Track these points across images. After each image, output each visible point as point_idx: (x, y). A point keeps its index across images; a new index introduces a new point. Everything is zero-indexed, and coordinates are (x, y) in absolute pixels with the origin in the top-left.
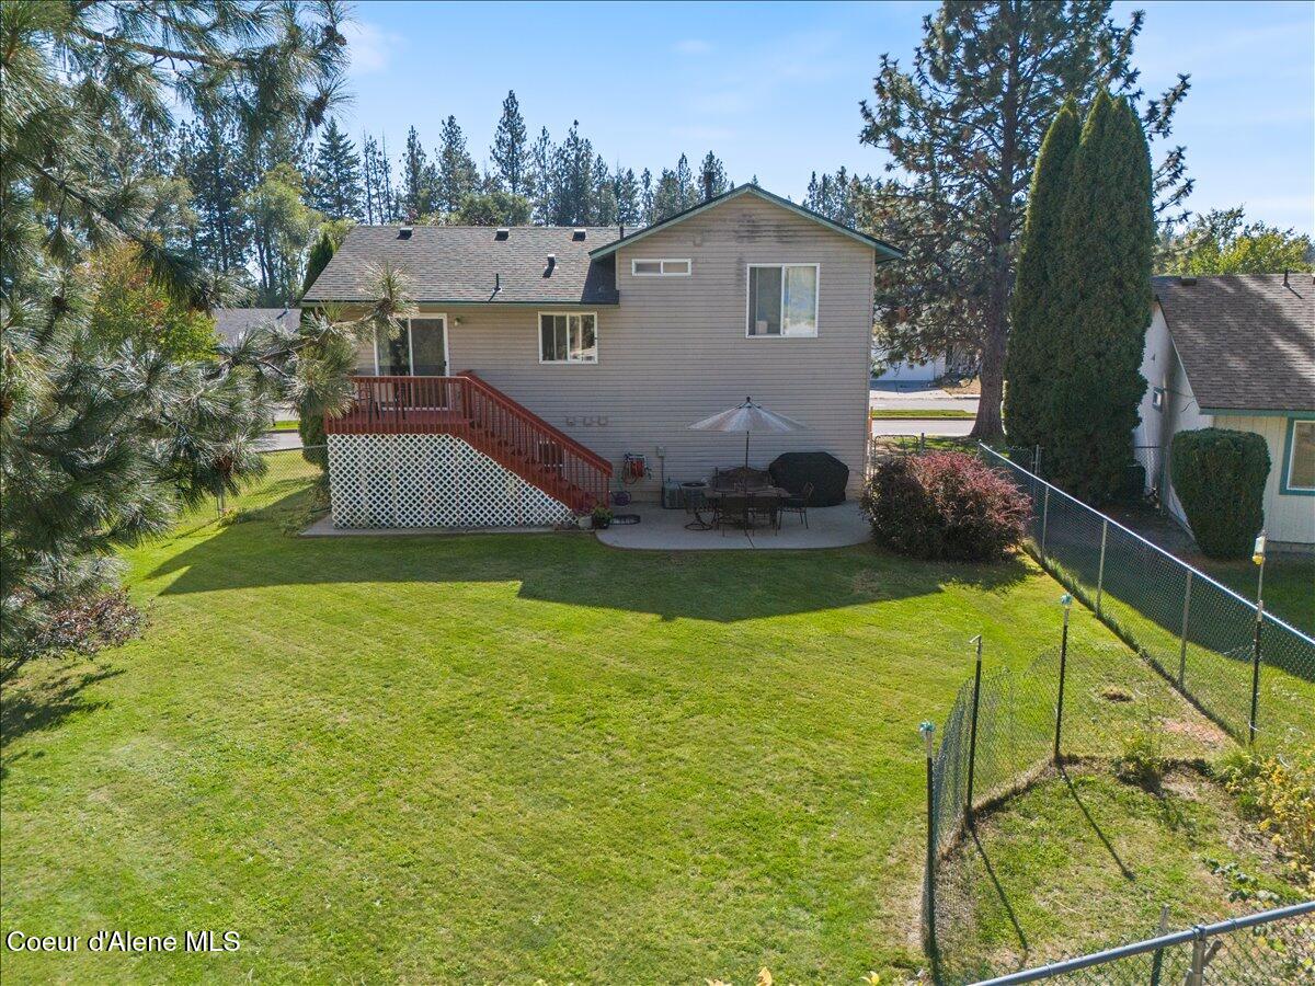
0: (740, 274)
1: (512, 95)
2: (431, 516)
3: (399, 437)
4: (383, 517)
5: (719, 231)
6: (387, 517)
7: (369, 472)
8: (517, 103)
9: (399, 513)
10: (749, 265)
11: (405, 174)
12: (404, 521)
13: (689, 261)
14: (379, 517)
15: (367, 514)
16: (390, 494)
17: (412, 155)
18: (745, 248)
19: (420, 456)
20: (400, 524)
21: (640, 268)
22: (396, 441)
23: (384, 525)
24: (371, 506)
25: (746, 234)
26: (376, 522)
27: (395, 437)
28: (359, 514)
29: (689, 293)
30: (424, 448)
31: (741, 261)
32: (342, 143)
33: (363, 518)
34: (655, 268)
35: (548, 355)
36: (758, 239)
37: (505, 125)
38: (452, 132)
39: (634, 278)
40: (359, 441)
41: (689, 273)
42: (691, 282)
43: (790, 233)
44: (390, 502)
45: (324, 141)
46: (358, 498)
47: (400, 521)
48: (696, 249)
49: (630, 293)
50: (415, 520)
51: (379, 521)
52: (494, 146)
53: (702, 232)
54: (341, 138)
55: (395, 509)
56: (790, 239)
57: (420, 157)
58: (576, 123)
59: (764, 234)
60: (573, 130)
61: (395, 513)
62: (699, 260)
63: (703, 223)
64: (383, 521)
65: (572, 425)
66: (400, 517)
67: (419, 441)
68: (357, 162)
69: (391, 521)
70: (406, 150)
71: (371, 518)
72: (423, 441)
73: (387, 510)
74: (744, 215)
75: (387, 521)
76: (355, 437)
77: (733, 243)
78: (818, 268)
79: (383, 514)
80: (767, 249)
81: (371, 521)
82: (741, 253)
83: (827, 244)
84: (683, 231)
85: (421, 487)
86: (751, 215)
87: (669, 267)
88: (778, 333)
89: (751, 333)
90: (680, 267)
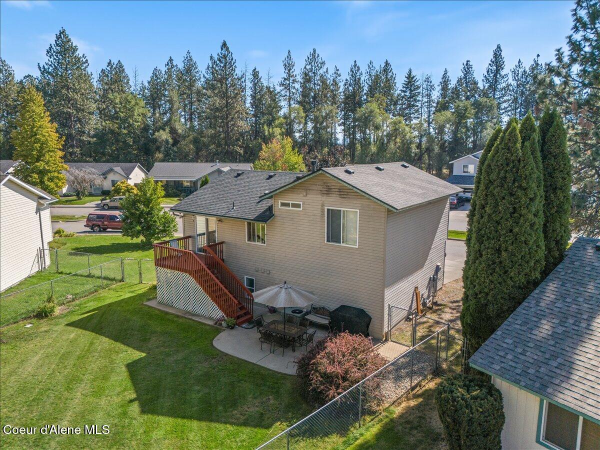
0: (323, 212)
1: (499, 47)
4: (170, 302)
5: (314, 190)
8: (501, 51)
9: (174, 301)
10: (326, 208)
11: (440, 91)
13: (302, 203)
16: (172, 293)
17: (444, 82)
18: (325, 199)
19: (180, 280)
21: (283, 204)
24: (167, 297)
25: (325, 192)
26: (168, 303)
28: (164, 299)
29: (301, 218)
31: (323, 205)
34: (288, 205)
35: (249, 239)
36: (330, 195)
37: (493, 62)
38: (468, 68)
39: (280, 209)
41: (302, 209)
42: (302, 213)
43: (345, 193)
44: (172, 296)
45: (406, 79)
46: (163, 293)
47: (175, 305)
48: (304, 198)
49: (279, 216)
50: (179, 306)
52: (486, 74)
53: (307, 190)
54: (414, 77)
56: (345, 196)
57: (448, 83)
58: (538, 56)
59: (333, 193)
60: (536, 60)
62: (306, 203)
63: (306, 185)
65: (257, 271)
68: (419, 87)
69: (172, 304)
70: (442, 80)
72: (181, 274)
73: (171, 299)
74: (325, 183)
77: (320, 196)
78: (358, 212)
80: (334, 200)
82: (323, 201)
83: (362, 200)
84: (298, 189)
85: (181, 293)
86: (327, 183)
87: (294, 205)
88: (340, 242)
89: (328, 241)
90: (298, 206)
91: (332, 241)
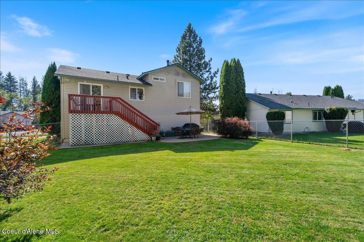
0: (176, 83)
2: (106, 140)
3: (97, 115)
4: (90, 141)
5: (171, 73)
6: (91, 141)
7: (85, 126)
9: (96, 140)
10: (177, 81)
11: (32, 86)
12: (97, 142)
13: (165, 78)
14: (88, 141)
15: (84, 140)
16: (93, 134)
17: (34, 82)
18: (176, 77)
19: (104, 121)
20: (96, 143)
21: (154, 79)
22: (95, 116)
23: (90, 144)
24: (85, 138)
25: (177, 74)
26: (87, 143)
27: (95, 115)
28: (81, 141)
29: (166, 86)
30: (105, 119)
31: (176, 80)
32: (12, 78)
33: (82, 142)
34: (158, 79)
36: (179, 76)
40: (82, 116)
41: (165, 81)
42: (165, 83)
44: (93, 136)
46: (81, 135)
47: (96, 142)
48: (166, 76)
49: (153, 84)
50: (101, 142)
51: (89, 143)
53: (168, 72)
55: (94, 138)
56: (185, 77)
57: (36, 83)
61: (94, 140)
62: (167, 79)
64: (90, 143)
66: (96, 141)
67: (104, 116)
68: (17, 82)
69: (93, 142)
70: (32, 81)
71: (86, 142)
72: (105, 116)
73: (91, 139)
75: (91, 142)
76: (81, 115)
77: (174, 76)
78: (190, 84)
79: (90, 140)
80: (181, 78)
81: (86, 143)
84: (163, 72)
85: (104, 131)
86: (177, 71)
87: (161, 79)
88: (183, 96)
89: (178, 96)
90: (163, 80)
91: (180, 96)
